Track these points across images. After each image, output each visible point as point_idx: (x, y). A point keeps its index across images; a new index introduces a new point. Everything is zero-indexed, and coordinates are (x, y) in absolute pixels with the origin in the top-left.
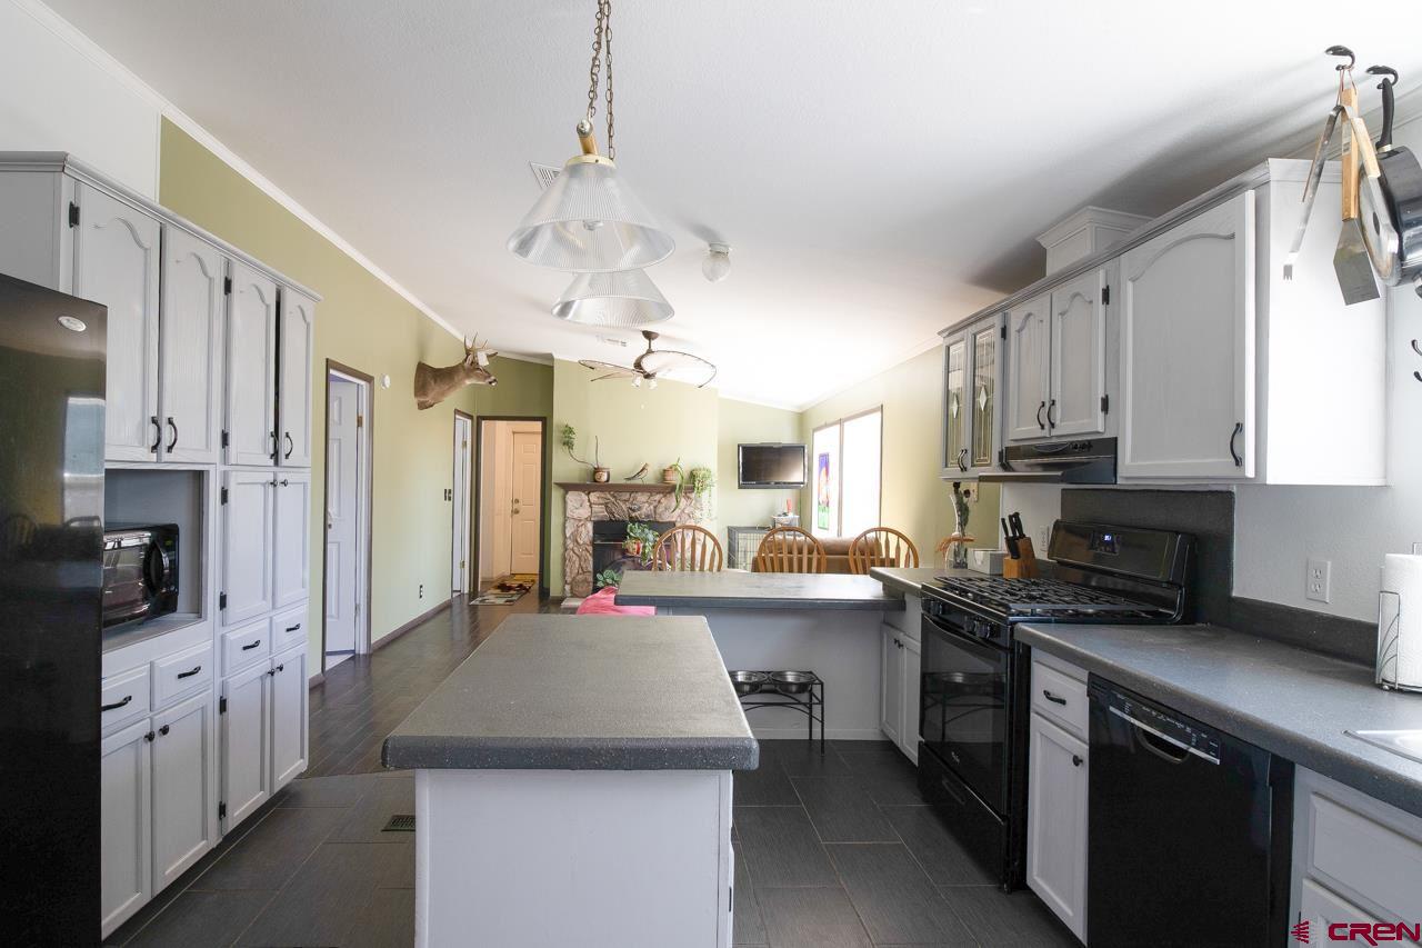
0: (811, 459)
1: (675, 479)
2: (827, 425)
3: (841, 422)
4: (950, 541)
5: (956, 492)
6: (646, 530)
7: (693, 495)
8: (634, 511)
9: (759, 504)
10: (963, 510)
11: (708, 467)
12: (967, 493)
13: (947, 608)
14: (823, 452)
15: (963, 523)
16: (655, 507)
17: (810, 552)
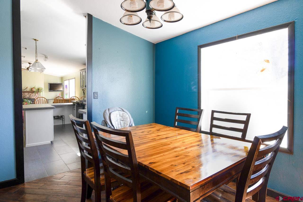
0: (64, 86)
1: (34, 90)
2: (66, 80)
3: (69, 80)
4: (82, 97)
5: (83, 91)
6: (28, 100)
7: (39, 93)
8: (25, 96)
9: (53, 95)
10: (84, 93)
11: (42, 87)
12: (84, 91)
13: (78, 103)
14: (66, 85)
15: (84, 95)
16: (30, 96)
17: (63, 100)
